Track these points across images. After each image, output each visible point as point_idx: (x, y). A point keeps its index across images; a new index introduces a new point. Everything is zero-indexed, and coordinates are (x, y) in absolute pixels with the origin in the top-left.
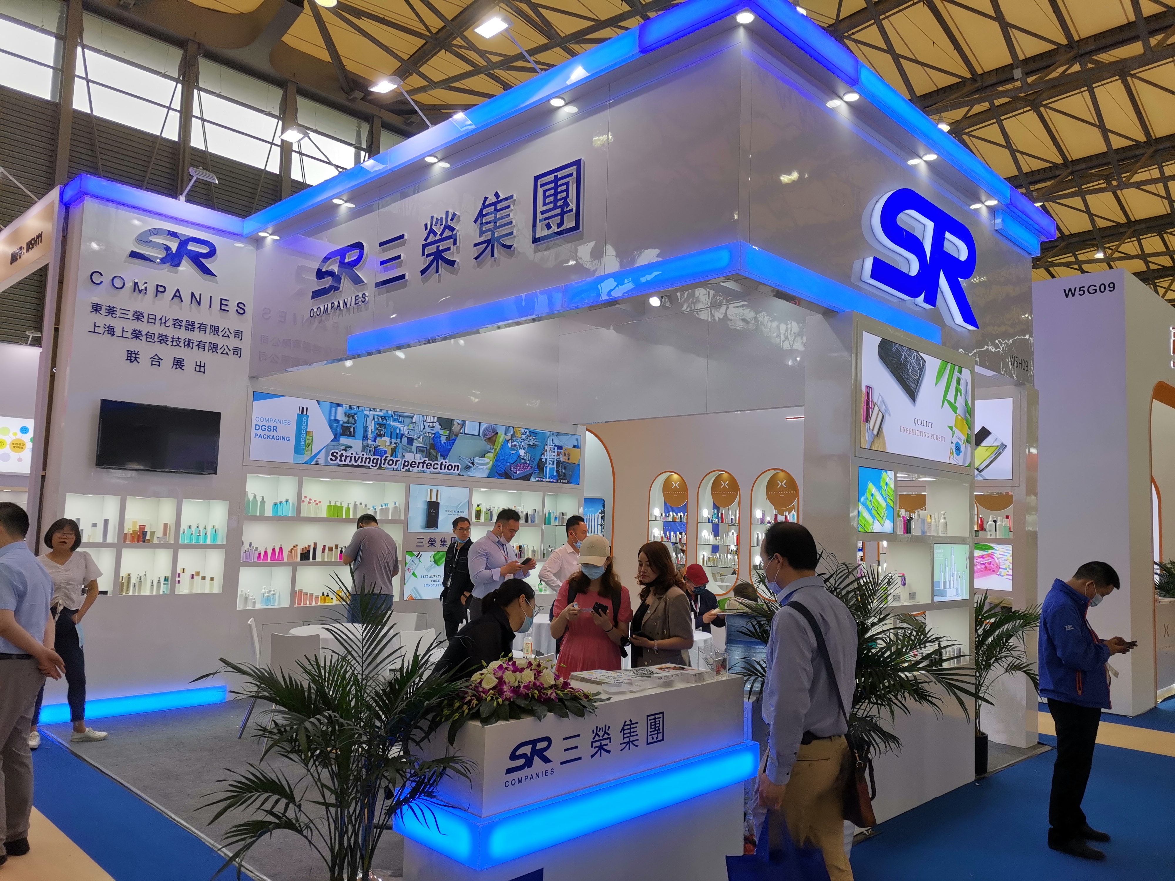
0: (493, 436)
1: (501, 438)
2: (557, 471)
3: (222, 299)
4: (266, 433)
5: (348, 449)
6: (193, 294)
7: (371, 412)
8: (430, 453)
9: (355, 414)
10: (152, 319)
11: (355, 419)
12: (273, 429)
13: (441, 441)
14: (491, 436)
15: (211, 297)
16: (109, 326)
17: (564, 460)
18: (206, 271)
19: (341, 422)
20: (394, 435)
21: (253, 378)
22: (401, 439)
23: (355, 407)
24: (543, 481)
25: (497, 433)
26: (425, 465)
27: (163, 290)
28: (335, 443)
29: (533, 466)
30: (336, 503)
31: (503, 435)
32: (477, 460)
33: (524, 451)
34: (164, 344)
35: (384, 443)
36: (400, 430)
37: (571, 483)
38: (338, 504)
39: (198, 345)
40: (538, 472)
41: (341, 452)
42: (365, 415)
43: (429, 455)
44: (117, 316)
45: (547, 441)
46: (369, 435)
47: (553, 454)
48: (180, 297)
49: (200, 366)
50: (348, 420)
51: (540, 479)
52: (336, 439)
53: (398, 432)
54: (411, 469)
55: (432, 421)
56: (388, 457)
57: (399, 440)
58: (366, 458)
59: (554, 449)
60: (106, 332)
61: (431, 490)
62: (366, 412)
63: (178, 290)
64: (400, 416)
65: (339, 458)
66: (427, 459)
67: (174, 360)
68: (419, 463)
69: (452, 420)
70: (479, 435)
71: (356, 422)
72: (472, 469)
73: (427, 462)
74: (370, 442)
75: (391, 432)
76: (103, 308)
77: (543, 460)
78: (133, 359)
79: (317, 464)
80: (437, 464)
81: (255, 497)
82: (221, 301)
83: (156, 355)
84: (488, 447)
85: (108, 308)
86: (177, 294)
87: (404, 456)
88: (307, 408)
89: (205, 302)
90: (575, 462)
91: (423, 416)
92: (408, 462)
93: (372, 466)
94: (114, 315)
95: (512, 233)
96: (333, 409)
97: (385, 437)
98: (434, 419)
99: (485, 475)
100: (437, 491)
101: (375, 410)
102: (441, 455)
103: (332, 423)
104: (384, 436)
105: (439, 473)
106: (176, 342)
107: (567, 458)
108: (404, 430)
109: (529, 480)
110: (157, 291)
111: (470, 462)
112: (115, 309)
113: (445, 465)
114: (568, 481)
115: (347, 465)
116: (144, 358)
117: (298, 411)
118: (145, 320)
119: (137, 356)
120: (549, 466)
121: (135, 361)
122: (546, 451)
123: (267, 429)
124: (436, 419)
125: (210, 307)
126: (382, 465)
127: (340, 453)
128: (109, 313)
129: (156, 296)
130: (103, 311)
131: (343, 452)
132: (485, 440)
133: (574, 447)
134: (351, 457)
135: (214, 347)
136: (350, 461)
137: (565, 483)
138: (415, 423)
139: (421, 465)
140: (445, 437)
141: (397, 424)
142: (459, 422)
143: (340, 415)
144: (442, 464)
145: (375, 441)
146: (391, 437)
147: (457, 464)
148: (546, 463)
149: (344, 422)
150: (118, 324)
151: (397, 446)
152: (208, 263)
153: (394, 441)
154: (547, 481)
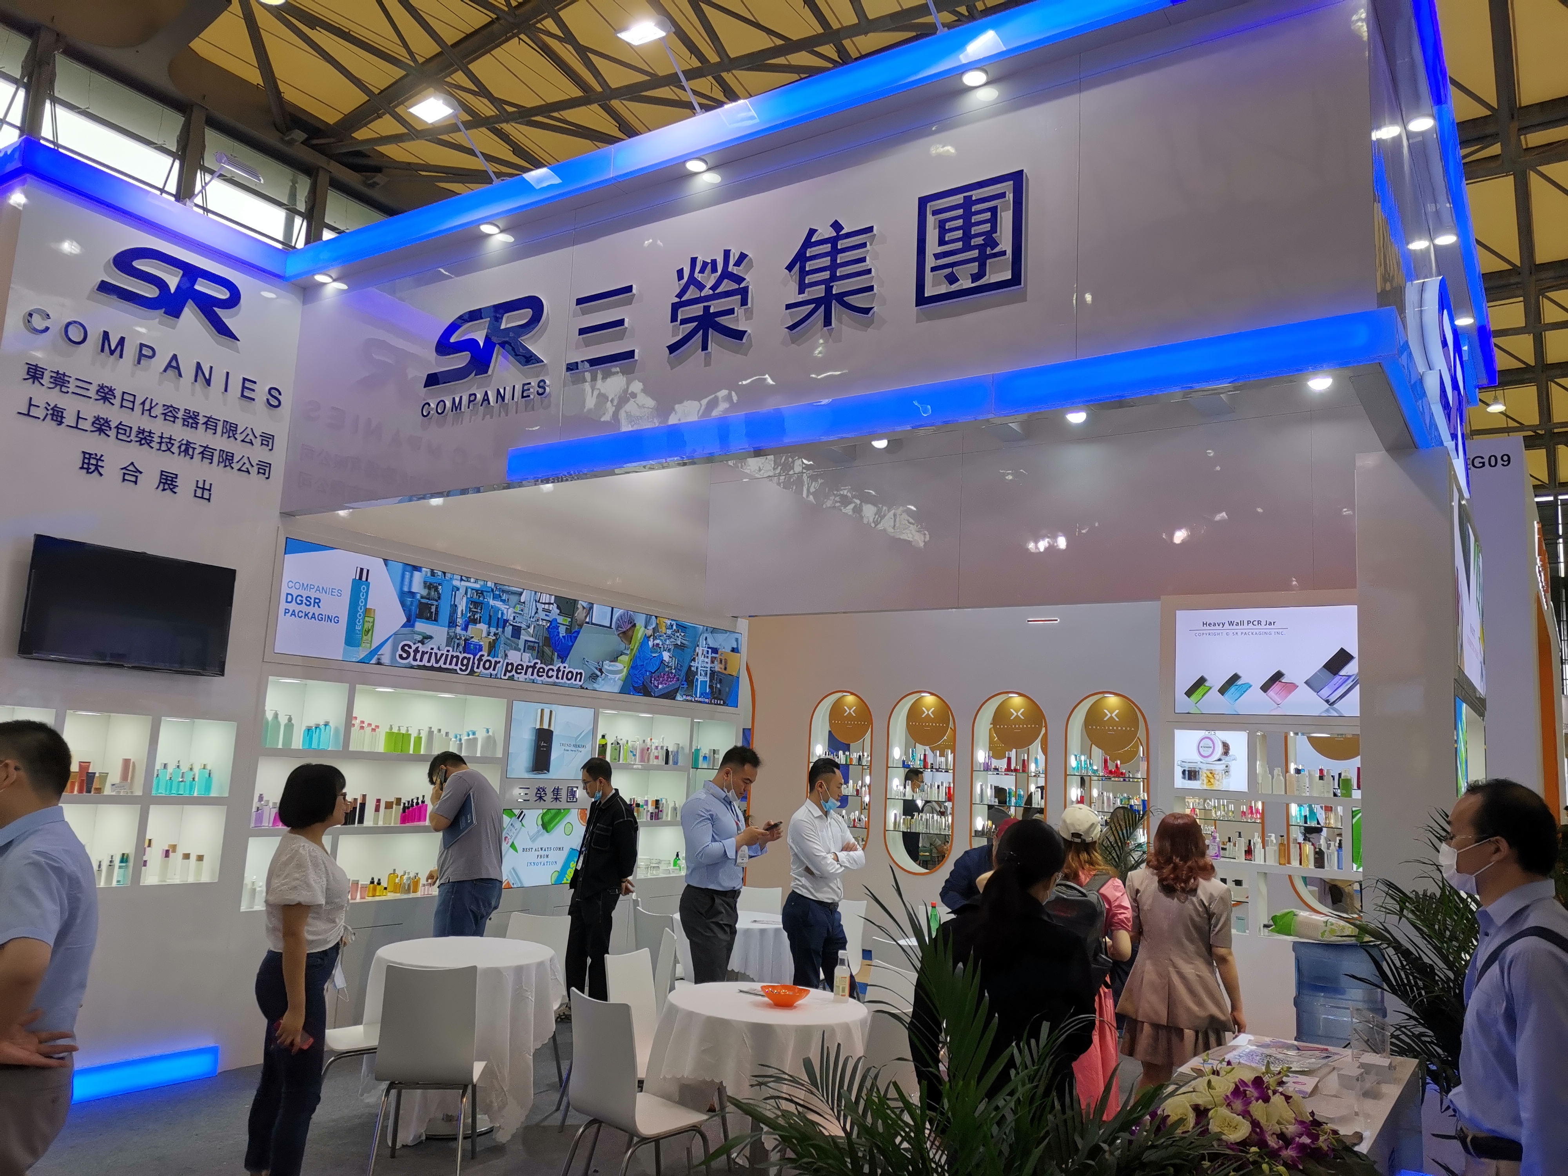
0: (630, 628)
1: (640, 632)
2: (710, 687)
3: (245, 379)
4: (304, 608)
5: (426, 641)
6: (198, 365)
7: (463, 583)
8: (543, 651)
9: (439, 584)
10: (128, 401)
11: (438, 592)
12: (315, 602)
13: (559, 633)
14: (626, 630)
15: (228, 373)
16: (56, 406)
17: (719, 670)
18: (223, 330)
19: (418, 596)
20: (494, 622)
21: (287, 515)
22: (504, 628)
23: (440, 573)
24: (691, 701)
25: (635, 625)
26: (536, 670)
27: (150, 353)
28: (406, 630)
29: (681, 678)
30: (399, 730)
31: (643, 629)
32: (607, 665)
33: (669, 654)
34: (146, 446)
35: (480, 632)
36: (502, 614)
37: (727, 706)
38: (403, 731)
39: (202, 453)
40: (686, 686)
41: (417, 645)
42: (454, 586)
43: (541, 655)
44: (70, 390)
45: (699, 641)
46: (458, 620)
47: (706, 660)
48: (178, 368)
49: (203, 489)
50: (429, 594)
51: (689, 698)
52: (410, 623)
53: (500, 616)
54: (516, 676)
55: (547, 602)
56: (483, 655)
57: (500, 630)
58: (452, 656)
59: (708, 653)
60: (49, 417)
61: (542, 710)
62: (456, 583)
63: (175, 357)
64: (503, 591)
65: (412, 654)
66: (539, 661)
67: (162, 475)
68: (528, 667)
69: (575, 602)
70: (610, 627)
71: (439, 598)
72: (600, 679)
73: (538, 666)
74: (458, 630)
75: (490, 616)
76: (47, 375)
77: (693, 669)
78: (93, 468)
79: (379, 663)
80: (553, 670)
81: (276, 716)
82: (244, 383)
83: (132, 463)
84: (623, 646)
85: (54, 375)
86: (174, 364)
87: (506, 655)
88: (368, 571)
89: (218, 381)
90: (734, 674)
91: (536, 592)
92: (512, 664)
93: (461, 669)
94: (64, 389)
95: (871, 288)
96: (408, 574)
97: (482, 624)
98: (550, 599)
99: (617, 689)
100: (551, 712)
101: (468, 579)
102: (559, 657)
103: (405, 596)
104: (480, 623)
105: (555, 684)
106: (167, 444)
107: (723, 666)
108: (509, 614)
109: (674, 699)
110: (141, 355)
111: (596, 668)
112: (66, 378)
113: (564, 671)
114: (724, 703)
115: (424, 668)
116: (112, 468)
117: (353, 575)
118: (117, 402)
119: (100, 463)
120: (701, 678)
121: (96, 473)
122: (697, 655)
123: (305, 601)
124: (553, 597)
125: (226, 390)
126: (476, 670)
127: (414, 647)
128: (56, 385)
129: (139, 362)
130: (46, 380)
131: (420, 644)
132: (618, 635)
133: (734, 650)
134: (431, 653)
135: (227, 459)
136: (429, 661)
137: (720, 704)
138: (524, 603)
139: (530, 670)
140: (565, 627)
141: (498, 604)
142: (585, 605)
143: (417, 586)
144: (559, 670)
145: (466, 629)
146: (490, 626)
147: (579, 671)
148: (696, 673)
149: (422, 597)
150: (70, 405)
151: (497, 639)
152: (227, 317)
153: (493, 630)
154: (697, 701)
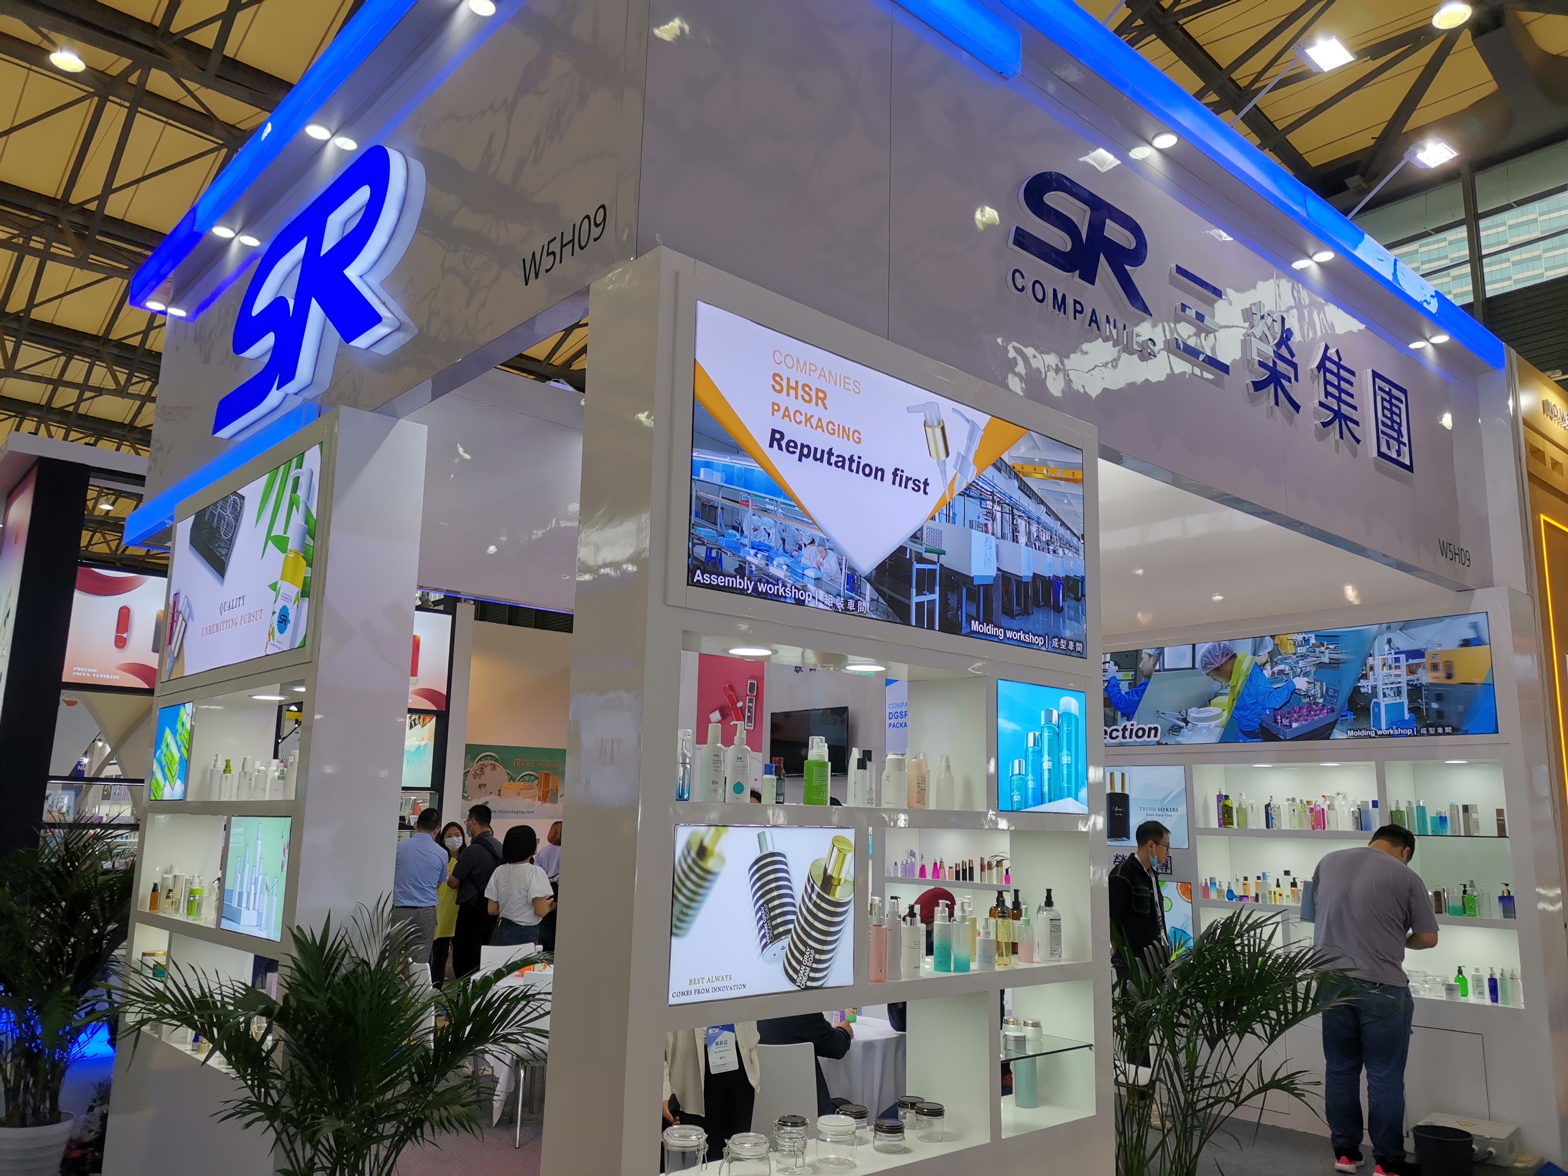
0: (1226, 662)
2: (1410, 710)
4: (899, 720)
14: (1223, 665)
17: (1434, 681)
24: (1370, 737)
25: (1234, 656)
31: (1249, 657)
32: (1193, 713)
37: (1466, 733)
40: (1350, 717)
45: (1372, 647)
47: (1394, 672)
51: (1360, 733)
59: (1397, 660)
61: (1112, 775)
69: (1141, 652)
70: (1193, 667)
72: (1185, 730)
77: (1363, 690)
84: (1217, 685)
90: (1473, 681)
98: (1105, 658)
100: (1123, 775)
102: (1123, 715)
107: (1442, 674)
109: (1328, 738)
114: (1453, 729)
120: (1383, 702)
121: (801, 670)
122: (1372, 668)
123: (901, 715)
132: (1208, 674)
133: (1466, 643)
137: (1444, 734)
140: (1127, 682)
142: (1151, 652)
148: (1374, 694)
154: (1382, 736)
